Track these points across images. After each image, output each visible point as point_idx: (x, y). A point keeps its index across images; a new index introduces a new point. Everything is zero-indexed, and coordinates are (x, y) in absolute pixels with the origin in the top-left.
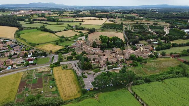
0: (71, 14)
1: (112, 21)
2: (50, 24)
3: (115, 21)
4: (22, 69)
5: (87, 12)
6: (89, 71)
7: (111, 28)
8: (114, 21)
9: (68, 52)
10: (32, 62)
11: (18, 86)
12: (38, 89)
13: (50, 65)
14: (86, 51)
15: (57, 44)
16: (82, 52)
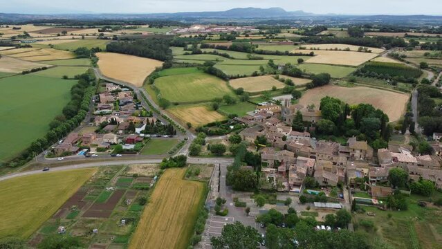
0: (299, 34)
1: (396, 57)
2: (233, 58)
3: (404, 57)
4: (103, 161)
5: (342, 30)
6: (245, 196)
7: (381, 78)
8: (402, 58)
9: (227, 132)
10: (131, 146)
11: (64, 202)
12: (93, 221)
13: (163, 161)
14: (268, 136)
15: (215, 108)
16: (258, 138)
